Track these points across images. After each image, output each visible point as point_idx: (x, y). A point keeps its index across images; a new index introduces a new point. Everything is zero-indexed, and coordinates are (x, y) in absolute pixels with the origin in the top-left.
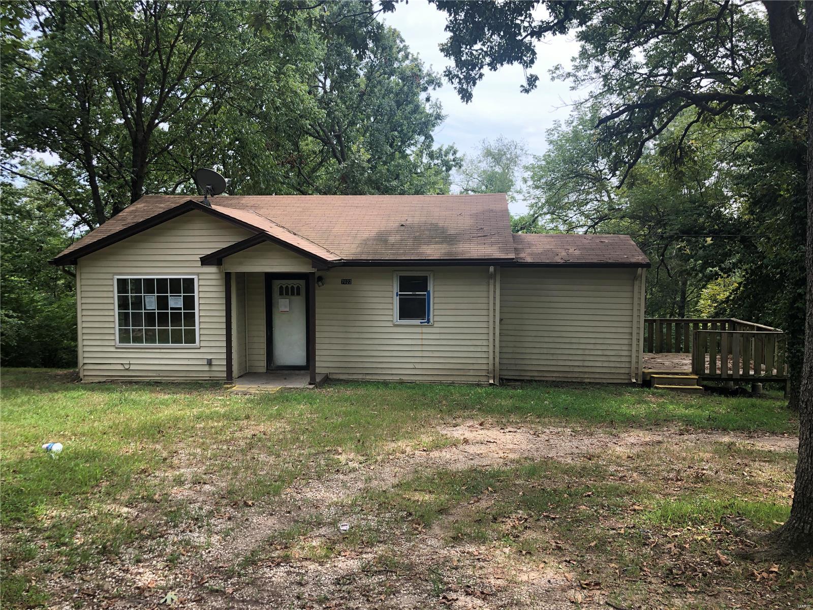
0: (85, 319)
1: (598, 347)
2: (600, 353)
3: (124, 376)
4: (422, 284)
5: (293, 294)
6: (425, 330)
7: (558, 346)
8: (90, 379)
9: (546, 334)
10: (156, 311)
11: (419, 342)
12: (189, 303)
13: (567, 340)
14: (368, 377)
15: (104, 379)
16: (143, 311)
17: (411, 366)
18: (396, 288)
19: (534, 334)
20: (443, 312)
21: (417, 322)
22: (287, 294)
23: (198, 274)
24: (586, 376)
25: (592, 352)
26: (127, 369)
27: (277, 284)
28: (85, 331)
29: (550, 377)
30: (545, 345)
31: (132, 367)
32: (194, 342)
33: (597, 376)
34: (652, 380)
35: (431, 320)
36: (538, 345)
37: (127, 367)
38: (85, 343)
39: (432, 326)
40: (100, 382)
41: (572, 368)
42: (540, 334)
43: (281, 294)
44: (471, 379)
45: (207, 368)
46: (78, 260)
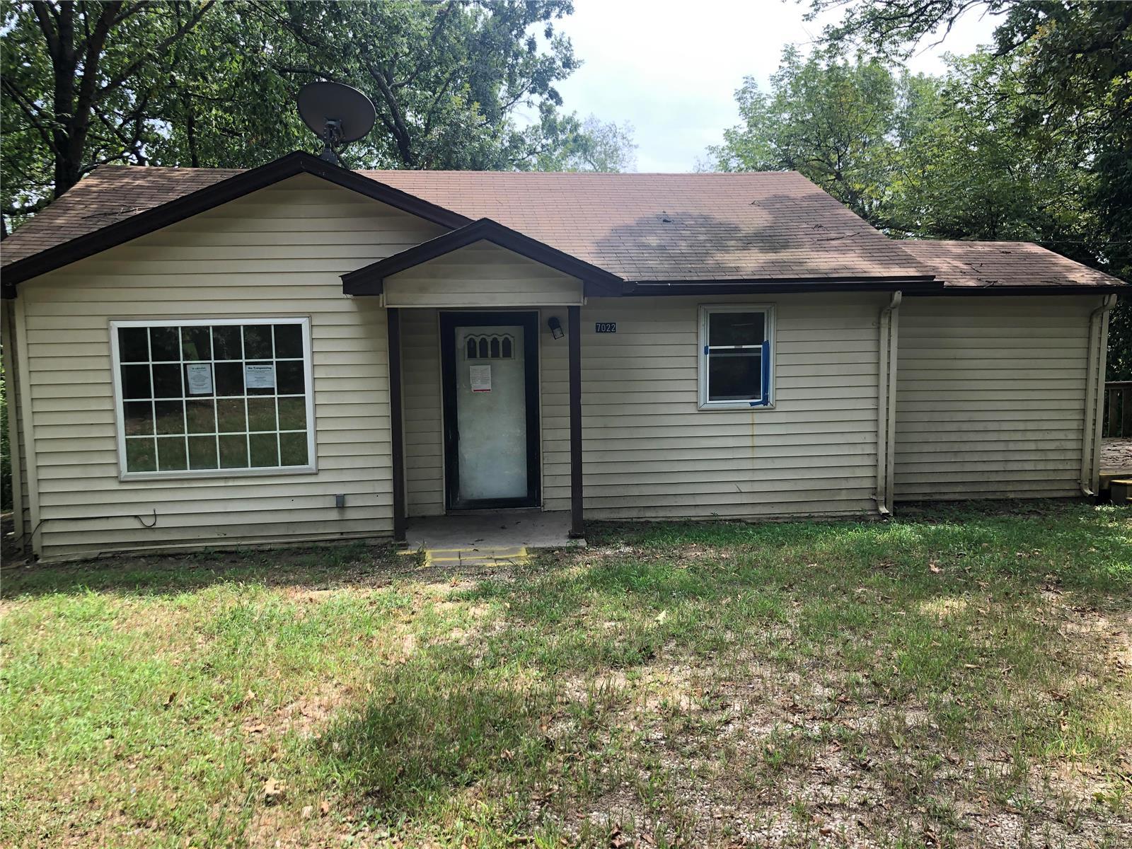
0: (39, 420)
1: (1030, 436)
2: (1032, 446)
3: (143, 543)
4: (753, 328)
5: (495, 355)
6: (758, 418)
7: (965, 437)
8: (60, 556)
9: (946, 417)
10: (215, 398)
11: (748, 442)
12: (291, 379)
13: (980, 427)
14: (649, 514)
15: (95, 553)
16: (184, 399)
17: (733, 488)
18: (704, 338)
19: (926, 417)
20: (791, 383)
21: (745, 403)
22: (484, 355)
23: (309, 315)
24: (1010, 488)
25: (1021, 446)
26: (149, 528)
27: (462, 335)
28: (41, 448)
29: (954, 493)
30: (945, 438)
31: (161, 523)
32: (304, 461)
33: (1026, 487)
34: (1113, 489)
35: (771, 399)
36: (932, 438)
37: (149, 522)
38: (44, 474)
39: (772, 410)
40: (85, 561)
41: (986, 474)
42: (937, 417)
43: (472, 355)
44: (843, 507)
45: (334, 515)
46: (19, 287)
